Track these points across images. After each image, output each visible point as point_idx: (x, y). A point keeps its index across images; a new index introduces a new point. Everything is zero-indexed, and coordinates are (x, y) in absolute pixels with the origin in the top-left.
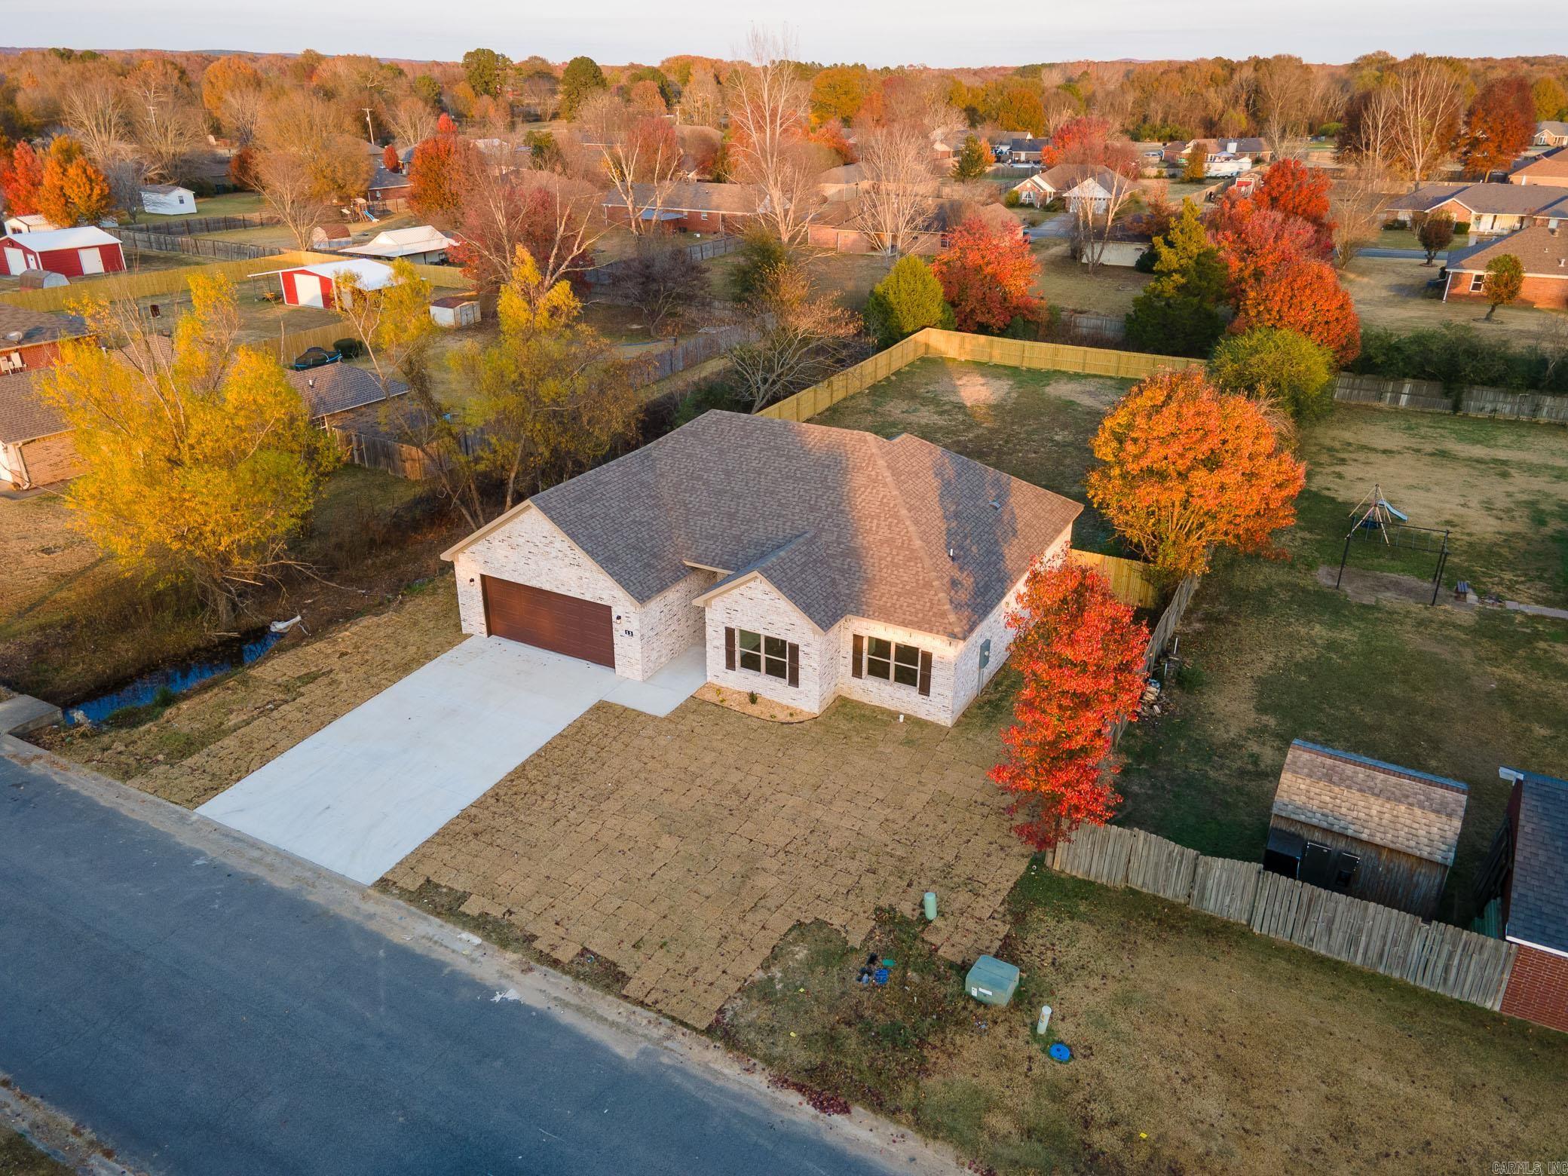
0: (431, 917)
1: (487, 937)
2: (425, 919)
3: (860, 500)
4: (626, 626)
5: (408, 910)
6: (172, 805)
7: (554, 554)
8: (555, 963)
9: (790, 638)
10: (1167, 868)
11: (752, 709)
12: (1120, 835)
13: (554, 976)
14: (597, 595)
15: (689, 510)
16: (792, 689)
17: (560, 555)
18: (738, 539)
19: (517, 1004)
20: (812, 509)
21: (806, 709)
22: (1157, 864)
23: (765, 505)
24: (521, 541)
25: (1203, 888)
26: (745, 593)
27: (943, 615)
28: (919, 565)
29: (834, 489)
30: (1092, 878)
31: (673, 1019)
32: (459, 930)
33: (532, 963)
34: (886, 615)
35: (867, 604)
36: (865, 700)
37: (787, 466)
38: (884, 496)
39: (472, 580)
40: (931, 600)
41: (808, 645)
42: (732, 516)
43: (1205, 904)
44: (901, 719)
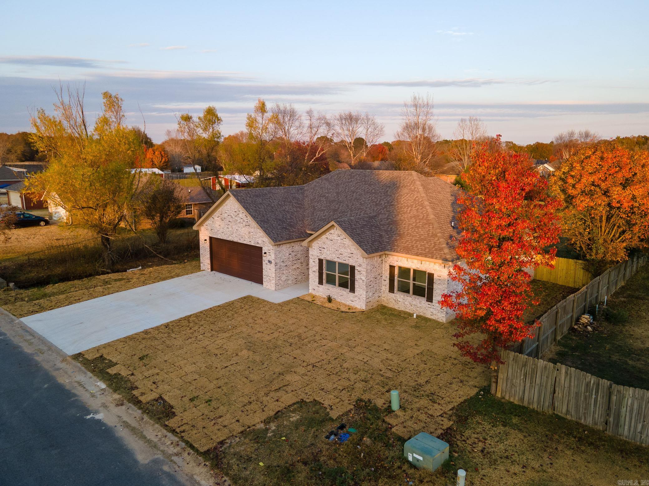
0: (89, 373)
1: (110, 385)
2: (85, 373)
3: (403, 199)
4: (268, 257)
5: (80, 368)
6: (12, 316)
7: (239, 221)
8: (138, 402)
9: (351, 262)
10: (585, 398)
11: (328, 305)
12: (546, 367)
13: (133, 410)
15: (315, 209)
16: (351, 294)
17: (242, 220)
20: (377, 205)
21: (359, 307)
22: (577, 394)
23: (353, 205)
24: (226, 215)
25: (618, 416)
26: (329, 237)
27: (441, 249)
28: (431, 227)
29: (391, 196)
30: (525, 404)
32: (97, 380)
33: (125, 401)
34: (408, 251)
35: (397, 246)
36: (396, 307)
37: (368, 188)
38: (417, 197)
39: (206, 240)
40: (435, 243)
41: (360, 266)
42: (335, 210)
43: (620, 430)
44: (415, 317)
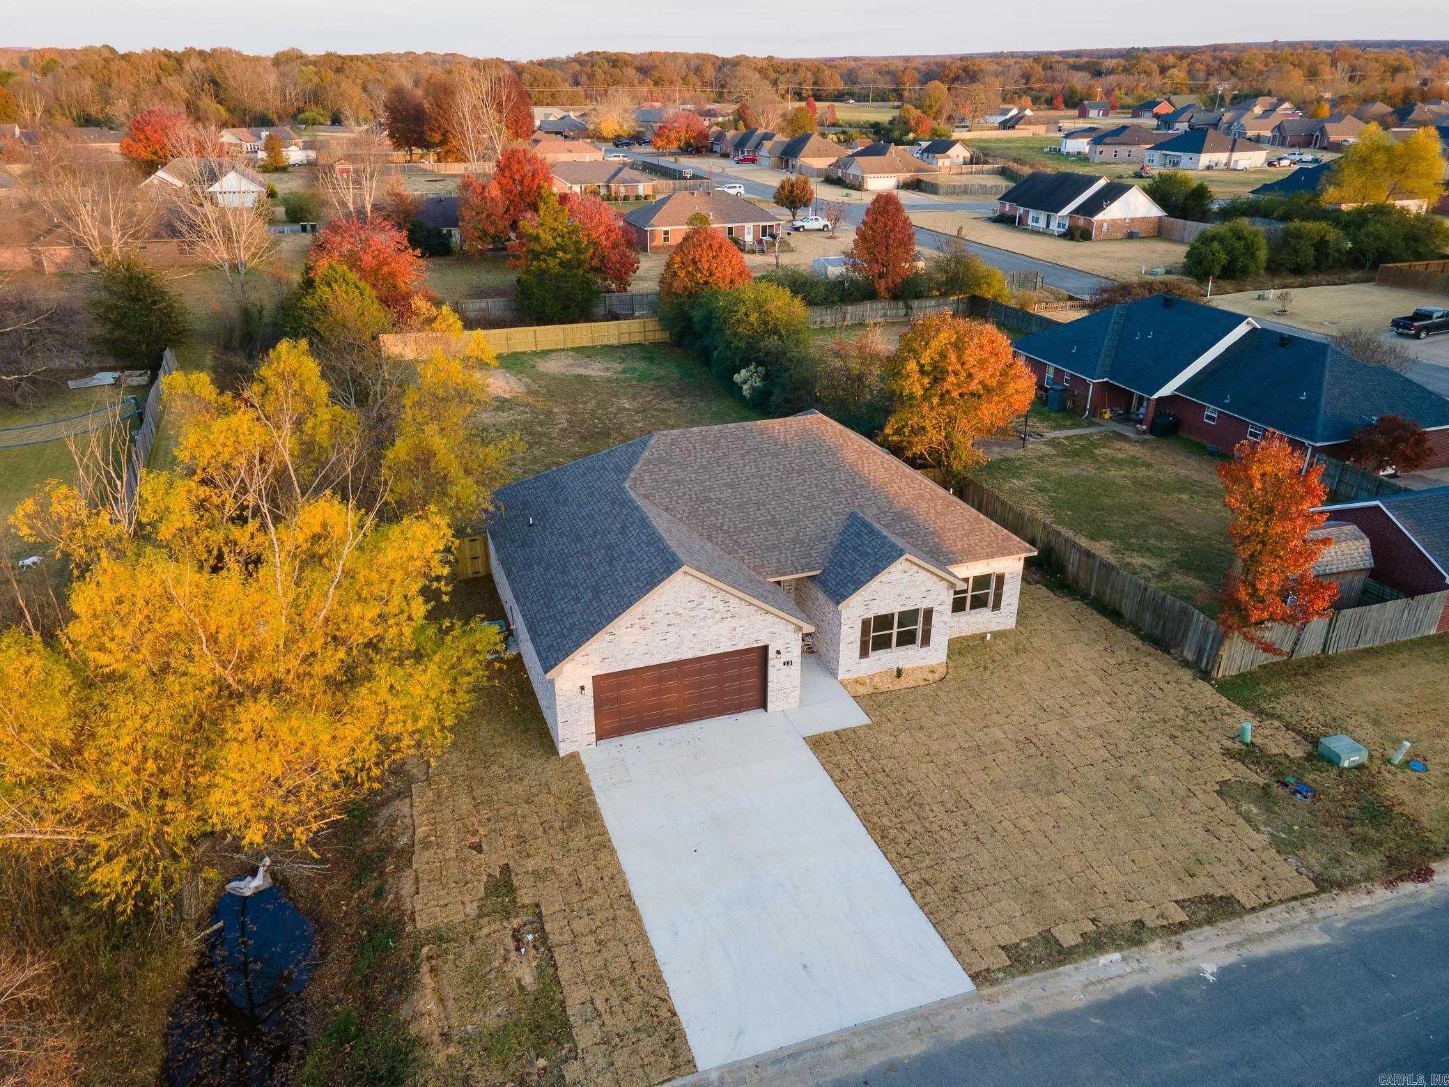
0: (1061, 969)
1: (1118, 948)
2: (1058, 974)
4: (785, 657)
5: (1037, 979)
7: (701, 616)
8: (1183, 926)
9: (926, 604)
11: (904, 682)
14: (754, 637)
15: (727, 532)
16: (926, 649)
17: (710, 613)
18: (796, 540)
19: (1223, 972)
20: (835, 492)
21: (937, 663)
23: (792, 503)
24: (658, 616)
25: (1303, 641)
27: (1009, 538)
28: (958, 507)
29: (837, 469)
31: (1295, 898)
32: (1094, 960)
34: (972, 555)
35: (951, 552)
37: (779, 464)
38: (882, 462)
39: (582, 688)
40: (990, 531)
42: (772, 523)
43: (1301, 652)
44: (989, 636)
